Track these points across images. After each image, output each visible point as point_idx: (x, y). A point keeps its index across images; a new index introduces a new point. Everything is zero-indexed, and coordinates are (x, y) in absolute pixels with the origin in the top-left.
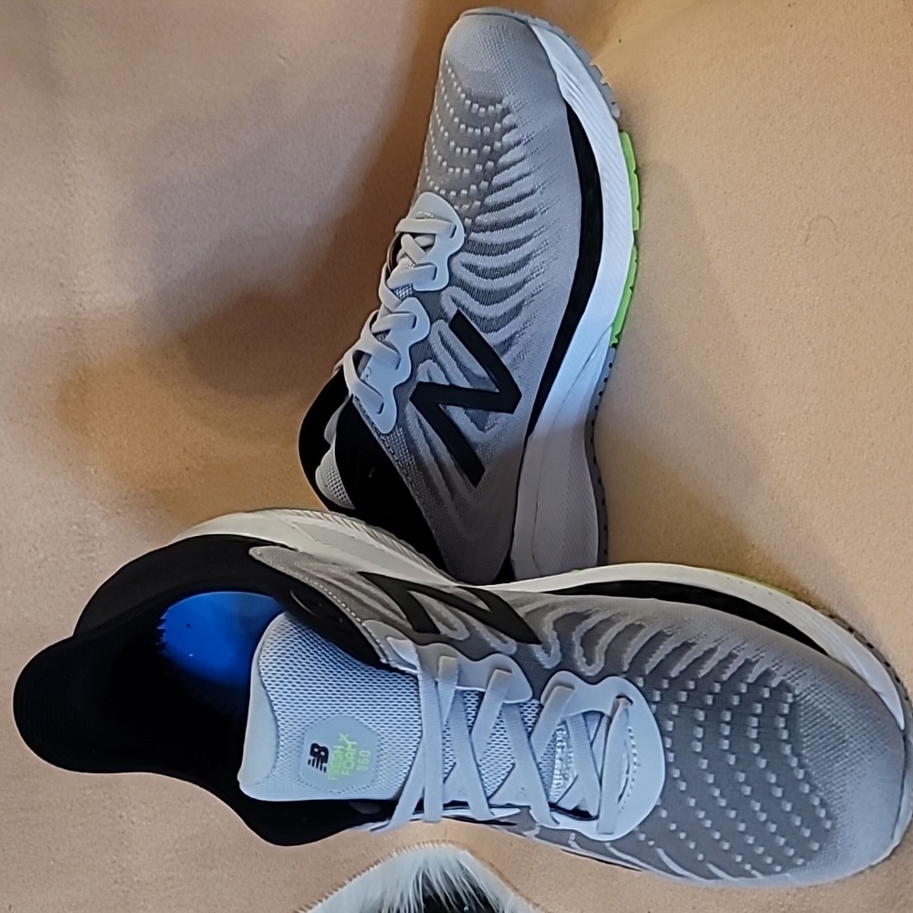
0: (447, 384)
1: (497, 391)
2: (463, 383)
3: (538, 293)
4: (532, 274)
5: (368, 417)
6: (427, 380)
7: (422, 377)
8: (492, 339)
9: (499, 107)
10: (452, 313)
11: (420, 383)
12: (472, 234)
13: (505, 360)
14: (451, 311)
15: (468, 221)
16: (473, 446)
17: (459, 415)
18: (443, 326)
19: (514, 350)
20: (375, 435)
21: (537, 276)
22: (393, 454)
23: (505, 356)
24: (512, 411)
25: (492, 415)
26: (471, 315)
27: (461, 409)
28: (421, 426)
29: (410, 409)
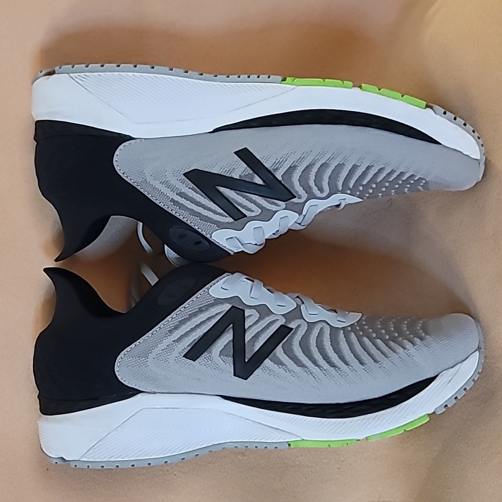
0: (246, 327)
1: (246, 360)
2: (248, 337)
3: (314, 377)
4: (325, 370)
5: (218, 282)
6: (246, 315)
7: (247, 312)
8: (279, 351)
9: (423, 334)
10: (291, 326)
11: (244, 311)
12: (342, 331)
13: (267, 362)
14: (293, 325)
15: (349, 329)
16: (209, 350)
17: (228, 337)
18: (282, 321)
19: (275, 367)
20: (208, 286)
21: (324, 374)
22: (197, 297)
23: (269, 361)
24: (235, 375)
25: (231, 359)
26: (292, 337)
27: (232, 338)
28: (217, 314)
29: (227, 307)
